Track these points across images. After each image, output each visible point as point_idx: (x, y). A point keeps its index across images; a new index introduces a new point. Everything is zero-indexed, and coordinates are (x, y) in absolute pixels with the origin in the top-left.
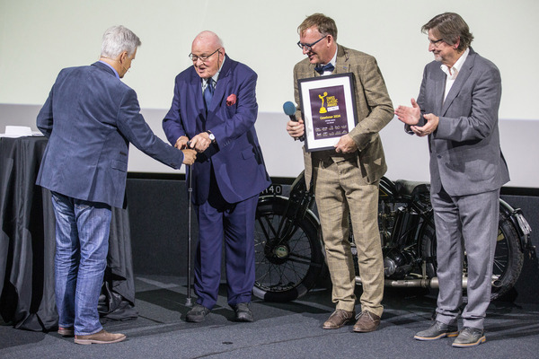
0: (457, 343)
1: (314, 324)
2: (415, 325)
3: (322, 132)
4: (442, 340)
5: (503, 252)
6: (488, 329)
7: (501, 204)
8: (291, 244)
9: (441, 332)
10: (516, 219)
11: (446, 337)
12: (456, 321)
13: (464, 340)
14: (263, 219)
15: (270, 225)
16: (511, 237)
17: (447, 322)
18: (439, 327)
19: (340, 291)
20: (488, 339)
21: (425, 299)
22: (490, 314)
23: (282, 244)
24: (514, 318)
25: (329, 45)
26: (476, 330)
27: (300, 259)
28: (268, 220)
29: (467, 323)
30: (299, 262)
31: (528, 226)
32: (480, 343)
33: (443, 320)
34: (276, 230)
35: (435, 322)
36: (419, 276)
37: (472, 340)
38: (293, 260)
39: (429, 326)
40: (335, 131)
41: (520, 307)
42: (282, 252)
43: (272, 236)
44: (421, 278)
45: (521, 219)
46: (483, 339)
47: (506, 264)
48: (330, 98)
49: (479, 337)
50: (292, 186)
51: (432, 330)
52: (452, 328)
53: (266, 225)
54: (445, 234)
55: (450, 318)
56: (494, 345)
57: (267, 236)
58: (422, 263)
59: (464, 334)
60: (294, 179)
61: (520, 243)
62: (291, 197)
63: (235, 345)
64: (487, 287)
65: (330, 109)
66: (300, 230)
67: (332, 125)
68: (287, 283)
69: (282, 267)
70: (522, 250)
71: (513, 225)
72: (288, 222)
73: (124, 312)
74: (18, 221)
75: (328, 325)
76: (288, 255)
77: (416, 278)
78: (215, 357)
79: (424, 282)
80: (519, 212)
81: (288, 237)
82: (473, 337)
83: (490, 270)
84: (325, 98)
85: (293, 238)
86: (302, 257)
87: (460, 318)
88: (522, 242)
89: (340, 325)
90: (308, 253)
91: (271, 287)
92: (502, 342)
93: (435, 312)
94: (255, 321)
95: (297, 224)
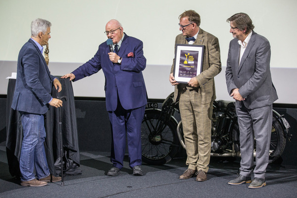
0: (251, 186)
1: (175, 177)
2: (228, 177)
3: (183, 74)
4: (243, 185)
5: (275, 138)
6: (267, 179)
7: (273, 112)
8: (162, 135)
9: (242, 181)
10: (282, 120)
11: (245, 183)
12: (250, 174)
13: (254, 184)
14: (148, 121)
15: (152, 124)
16: (279, 130)
17: (245, 175)
18: (241, 178)
19: (190, 159)
20: (267, 184)
21: (234, 163)
22: (268, 170)
23: (158, 134)
24: (281, 173)
25: (193, 28)
26: (261, 179)
27: (167, 142)
28: (150, 121)
29: (256, 176)
30: (167, 144)
31: (288, 124)
32: (263, 186)
33: (243, 174)
34: (155, 127)
35: (239, 175)
36: (231, 151)
37: (259, 185)
38: (164, 143)
39: (236, 178)
40: (189, 74)
41: (284, 167)
42: (158, 139)
43: (152, 130)
44: (232, 152)
45: (284, 120)
46: (264, 184)
47: (277, 144)
48: (190, 57)
49: (263, 183)
50: (163, 104)
51: (238, 179)
52: (248, 178)
53: (149, 124)
54: (244, 128)
55: (248, 173)
56: (270, 187)
57: (150, 130)
58: (232, 144)
59: (254, 181)
60: (164, 100)
61: (284, 133)
62: (163, 109)
63: (133, 188)
64: (266, 156)
65: (189, 63)
66: (167, 127)
67: (189, 71)
68: (161, 155)
69: (158, 147)
70: (285, 137)
71: (280, 124)
72: (161, 122)
73: (74, 171)
74: (18, 123)
75: (182, 177)
76: (161, 140)
77: (229, 152)
78: (123, 194)
79: (233, 154)
80: (283, 117)
81: (161, 131)
82: (259, 183)
83: (268, 147)
84: (188, 56)
85: (164, 131)
86: (168, 141)
87: (252, 173)
88: (285, 133)
89: (189, 177)
90: (172, 139)
91: (152, 157)
92: (275, 186)
93: (239, 170)
94: (144, 175)
95: (166, 124)
